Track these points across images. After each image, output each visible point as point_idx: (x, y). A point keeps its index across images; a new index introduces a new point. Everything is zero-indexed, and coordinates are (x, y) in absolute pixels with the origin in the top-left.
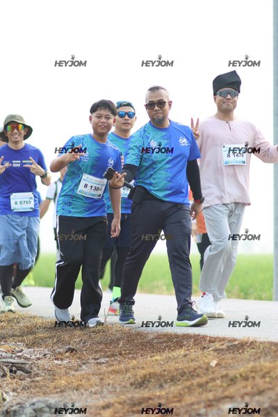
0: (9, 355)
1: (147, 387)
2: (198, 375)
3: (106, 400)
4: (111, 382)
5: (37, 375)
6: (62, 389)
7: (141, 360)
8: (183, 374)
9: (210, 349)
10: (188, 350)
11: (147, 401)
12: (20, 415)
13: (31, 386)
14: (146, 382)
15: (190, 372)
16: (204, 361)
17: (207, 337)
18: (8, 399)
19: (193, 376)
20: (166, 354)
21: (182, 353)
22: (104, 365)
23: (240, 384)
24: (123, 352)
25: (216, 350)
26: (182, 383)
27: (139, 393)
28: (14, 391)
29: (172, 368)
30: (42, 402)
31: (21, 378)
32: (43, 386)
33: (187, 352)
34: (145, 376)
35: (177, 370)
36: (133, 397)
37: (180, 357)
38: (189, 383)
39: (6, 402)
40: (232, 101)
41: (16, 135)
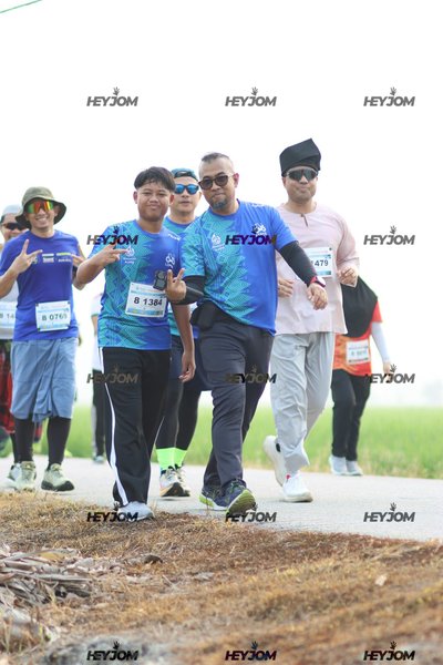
0: (54, 567)
1: (275, 618)
2: (357, 600)
3: (210, 639)
4: (217, 611)
5: (99, 599)
6: (140, 621)
7: (265, 575)
8: (332, 598)
9: (376, 558)
10: (340, 559)
11: (275, 642)
12: (72, 662)
13: (90, 617)
14: (273, 611)
15: (344, 595)
16: (365, 577)
17: (370, 538)
18: (53, 637)
19: (348, 600)
20: (305, 566)
21: (331, 564)
22: (206, 583)
23: (423, 614)
24: (236, 563)
25: (384, 560)
26: (331, 612)
27: (262, 627)
28: (62, 624)
29: (315, 589)
30: (107, 643)
31: (74, 604)
32: (109, 616)
33: (339, 563)
34: (271, 601)
35: (323, 591)
36: (252, 635)
37: (328, 570)
38: (341, 612)
39: (50, 643)
40: (308, 185)
41: (43, 218)
